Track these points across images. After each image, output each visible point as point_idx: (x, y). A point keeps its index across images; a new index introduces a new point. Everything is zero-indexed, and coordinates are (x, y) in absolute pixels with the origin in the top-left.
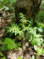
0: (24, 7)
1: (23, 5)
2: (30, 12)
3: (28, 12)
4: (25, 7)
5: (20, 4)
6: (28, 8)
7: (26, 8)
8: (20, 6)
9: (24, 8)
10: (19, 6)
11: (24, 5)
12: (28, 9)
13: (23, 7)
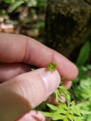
0: (69, 13)
1: (68, 9)
2: (85, 29)
3: (80, 29)
4: (73, 15)
5: (59, 5)
6: (80, 17)
7: (75, 18)
8: (58, 9)
9: (70, 16)
10: (56, 10)
11: (71, 9)
12: (81, 20)
13: (67, 12)
